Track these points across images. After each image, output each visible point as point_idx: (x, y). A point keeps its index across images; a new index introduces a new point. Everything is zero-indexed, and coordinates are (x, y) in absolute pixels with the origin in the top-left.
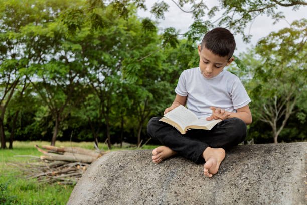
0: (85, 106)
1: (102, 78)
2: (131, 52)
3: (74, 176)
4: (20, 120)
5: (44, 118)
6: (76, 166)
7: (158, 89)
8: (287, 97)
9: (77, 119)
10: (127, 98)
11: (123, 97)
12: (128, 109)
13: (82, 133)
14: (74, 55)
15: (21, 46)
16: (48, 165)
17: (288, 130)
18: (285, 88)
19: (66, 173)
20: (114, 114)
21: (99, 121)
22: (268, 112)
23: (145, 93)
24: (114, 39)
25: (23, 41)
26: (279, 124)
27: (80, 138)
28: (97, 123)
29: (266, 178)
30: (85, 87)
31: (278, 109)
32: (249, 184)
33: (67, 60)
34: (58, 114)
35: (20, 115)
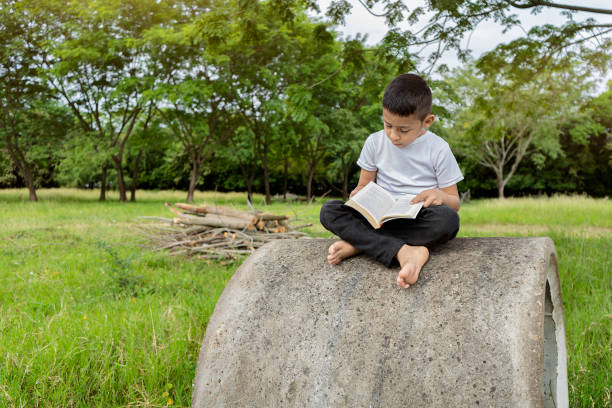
0: (234, 143)
1: (257, 103)
2: (298, 66)
3: (221, 246)
4: (144, 162)
5: (178, 158)
6: (223, 232)
7: (336, 119)
8: (518, 132)
9: (223, 161)
10: (293, 132)
11: (288, 131)
12: (294, 147)
13: (230, 179)
14: (217, 71)
15: (142, 58)
16: (184, 232)
17: (519, 178)
18: (517, 118)
19: (209, 243)
20: (274, 155)
21: (253, 163)
22: (491, 154)
23: (317, 124)
24: (274, 48)
25: (147, 51)
26: (507, 169)
27: (227, 187)
28: (250, 166)
29: (484, 295)
30: (233, 116)
31: (506, 148)
32: (461, 301)
33: (208, 78)
34: (197, 154)
35: (144, 155)
